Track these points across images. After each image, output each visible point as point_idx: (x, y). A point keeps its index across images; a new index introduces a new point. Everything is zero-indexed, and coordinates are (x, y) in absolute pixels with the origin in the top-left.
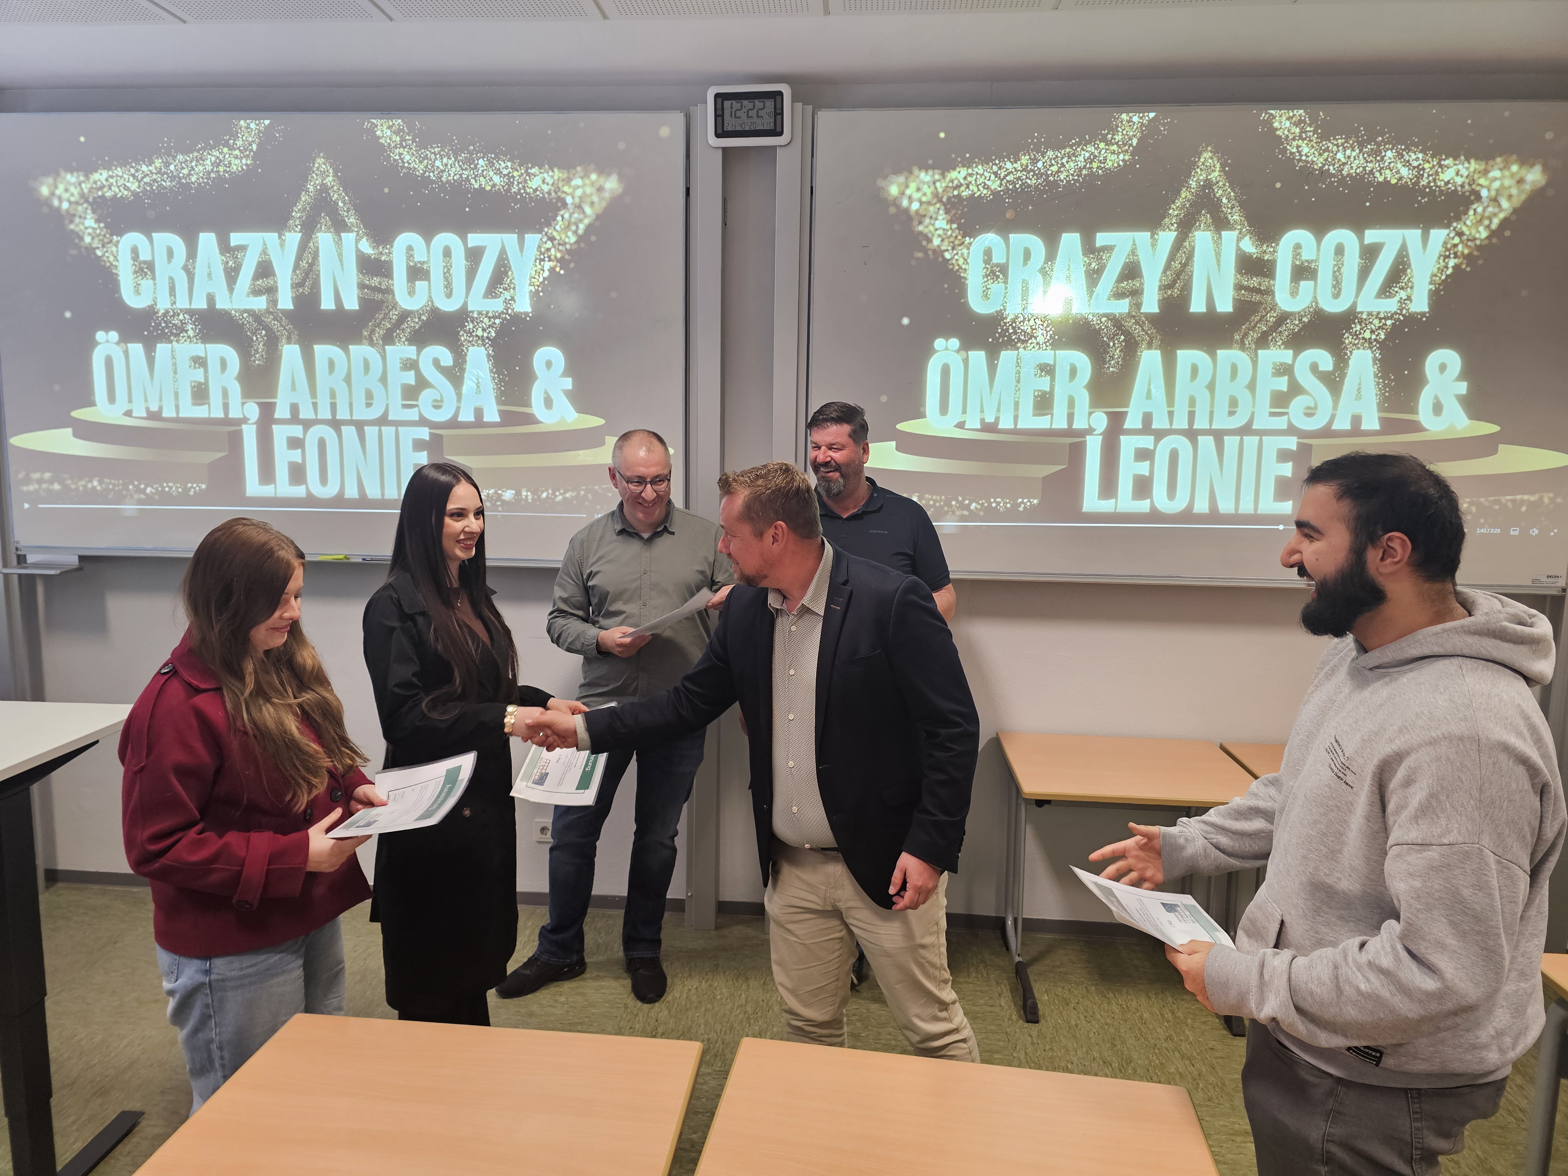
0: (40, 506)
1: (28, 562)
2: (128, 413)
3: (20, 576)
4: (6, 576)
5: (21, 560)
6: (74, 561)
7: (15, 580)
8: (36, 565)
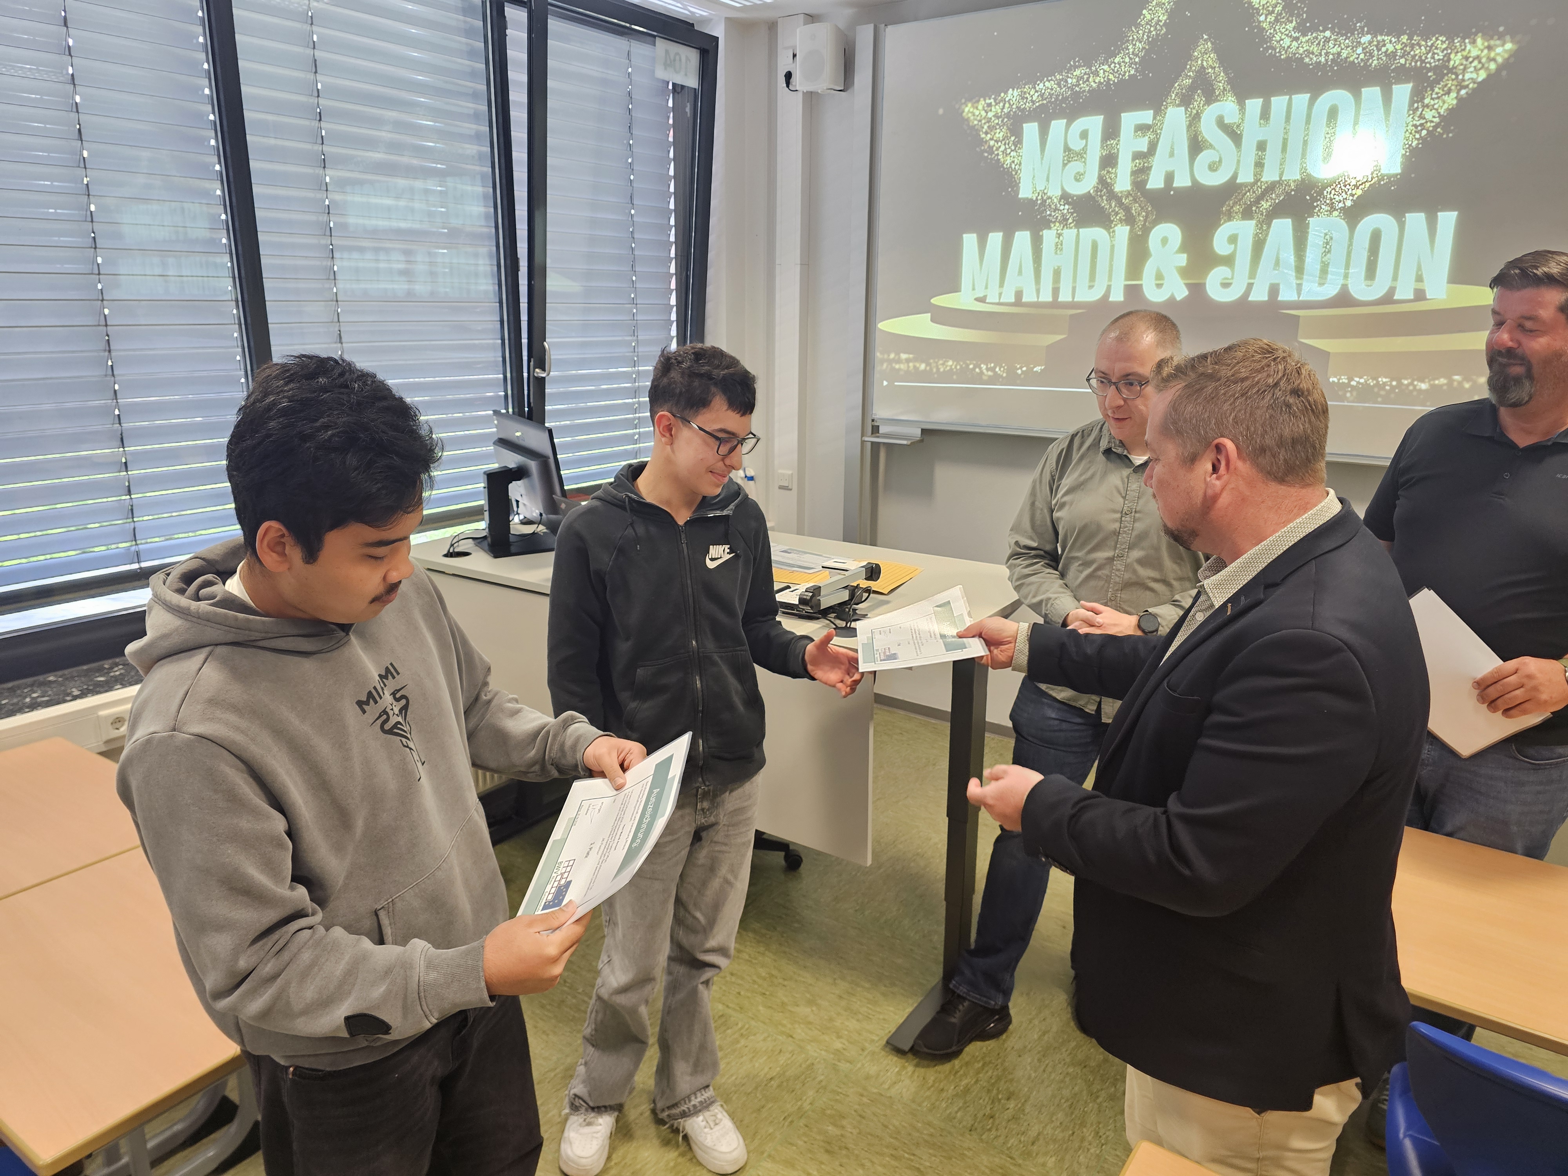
0: (896, 384)
1: (880, 432)
2: (982, 300)
3: (872, 443)
4: (863, 442)
5: (875, 430)
6: (918, 432)
7: (868, 446)
8: (886, 436)
